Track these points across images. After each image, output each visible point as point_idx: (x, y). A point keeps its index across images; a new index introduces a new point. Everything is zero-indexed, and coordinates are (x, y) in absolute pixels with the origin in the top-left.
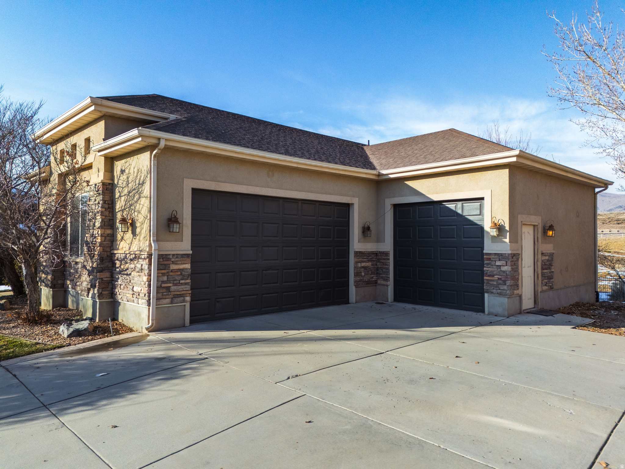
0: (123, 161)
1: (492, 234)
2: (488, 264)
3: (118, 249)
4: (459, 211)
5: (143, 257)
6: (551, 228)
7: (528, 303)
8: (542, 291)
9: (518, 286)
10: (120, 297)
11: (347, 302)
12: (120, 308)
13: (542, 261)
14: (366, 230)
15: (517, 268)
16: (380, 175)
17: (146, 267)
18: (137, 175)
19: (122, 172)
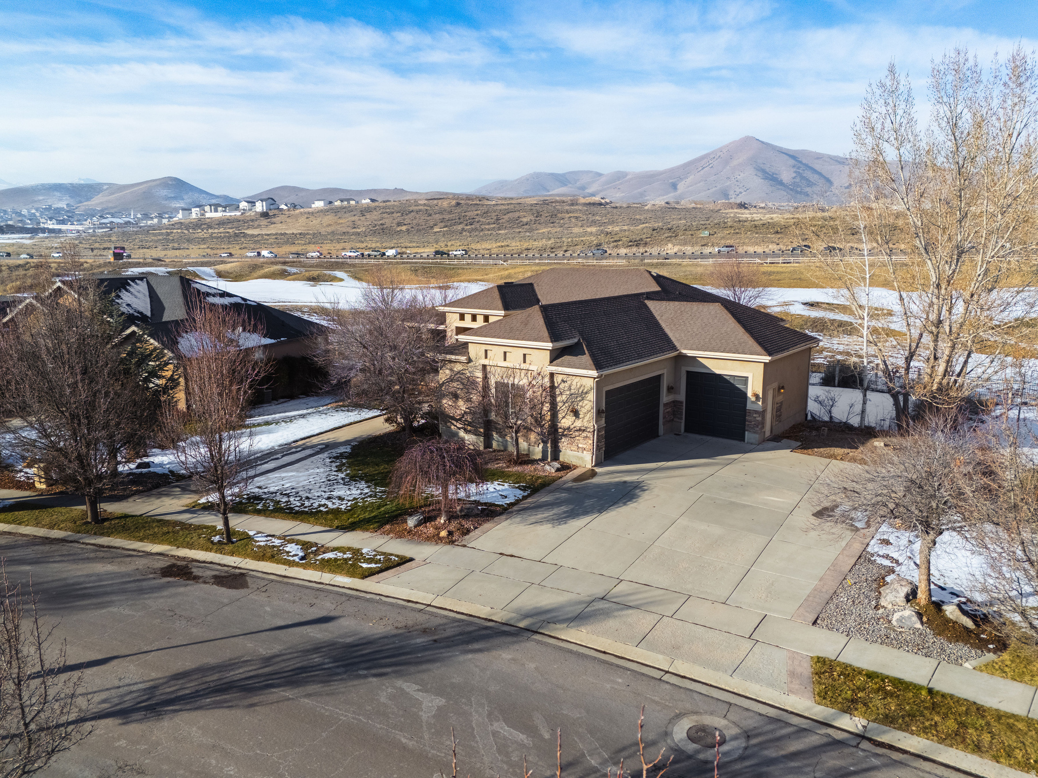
0: (565, 376)
1: (752, 399)
4: (732, 382)
5: (588, 431)
6: (783, 388)
7: (768, 434)
8: (776, 425)
9: (763, 426)
10: (564, 448)
11: (658, 436)
12: (561, 454)
13: (777, 407)
14: (670, 389)
16: (681, 353)
17: (592, 436)
18: (580, 388)
19: (563, 381)
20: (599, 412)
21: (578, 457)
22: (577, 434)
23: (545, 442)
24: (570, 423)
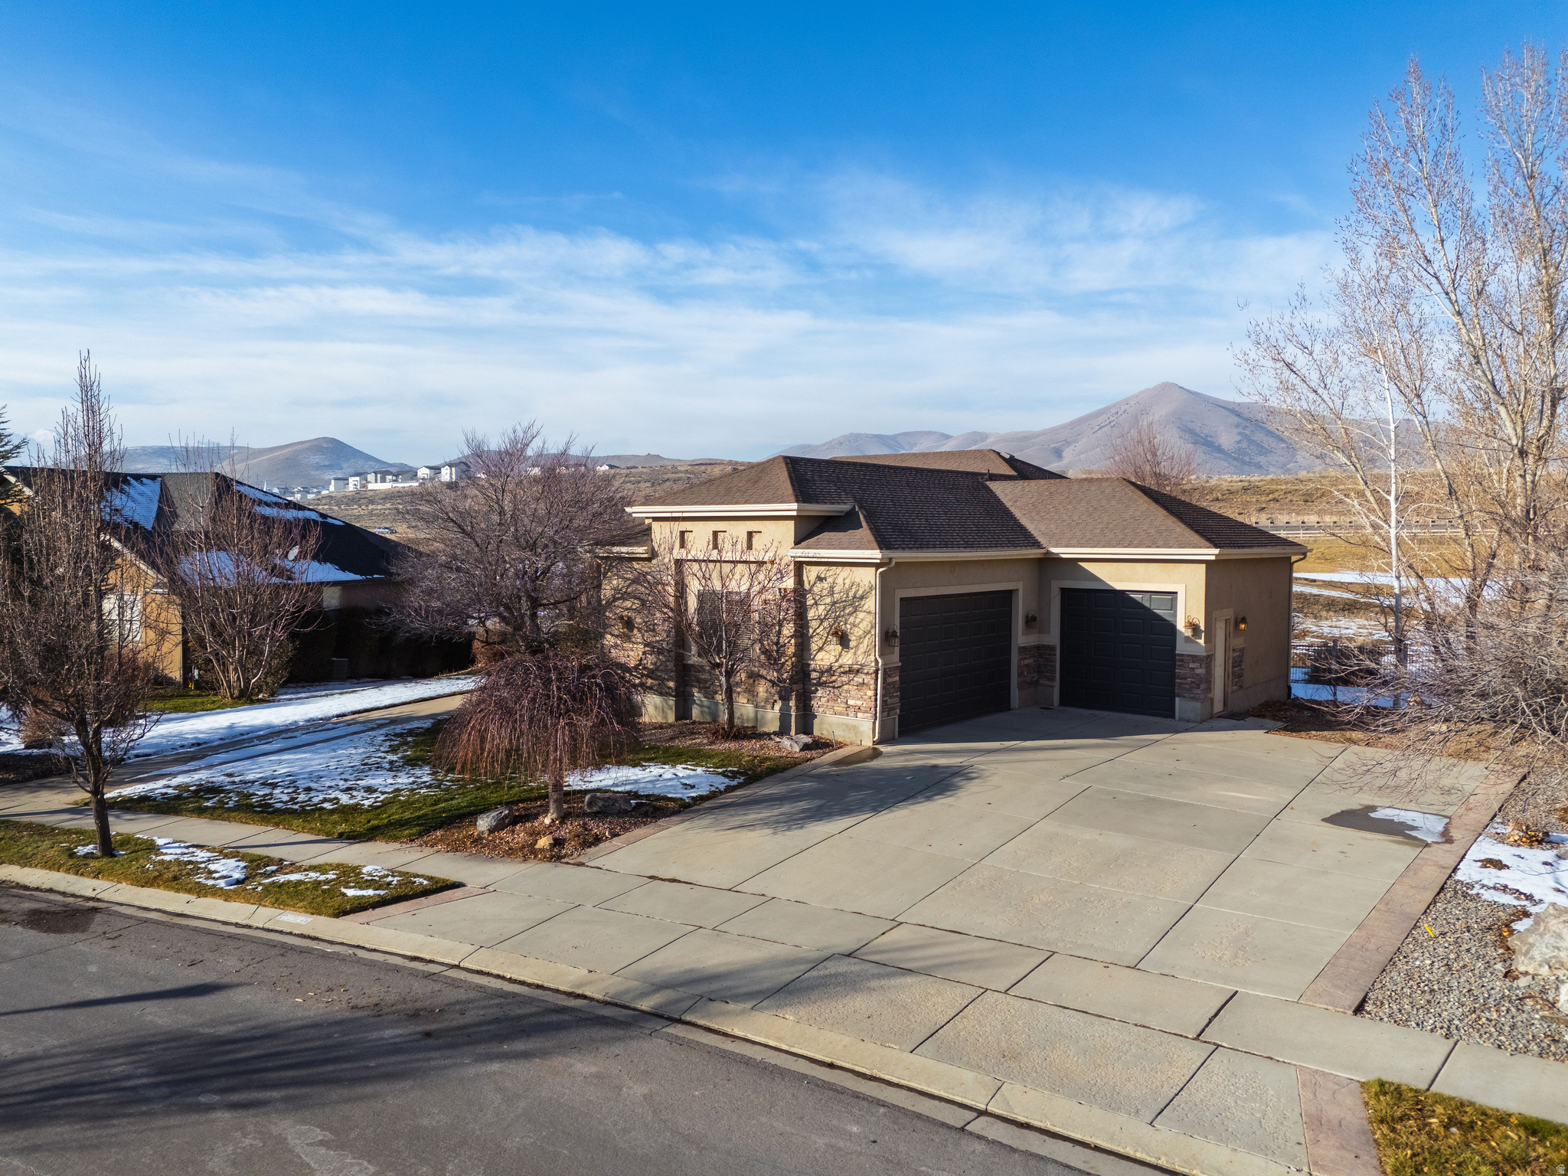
0: (823, 568)
1: (1186, 634)
2: (1180, 666)
3: (813, 659)
4: (1147, 604)
5: (866, 671)
6: (1243, 620)
7: (1218, 707)
8: (1233, 692)
9: (1210, 689)
10: (821, 710)
11: (1009, 709)
12: (816, 721)
13: (1234, 658)
14: (1030, 621)
15: (1210, 670)
16: (1048, 552)
17: (872, 682)
18: (851, 588)
19: (820, 579)
20: (887, 637)
21: (847, 726)
22: (845, 679)
23: (785, 698)
24: (833, 659)
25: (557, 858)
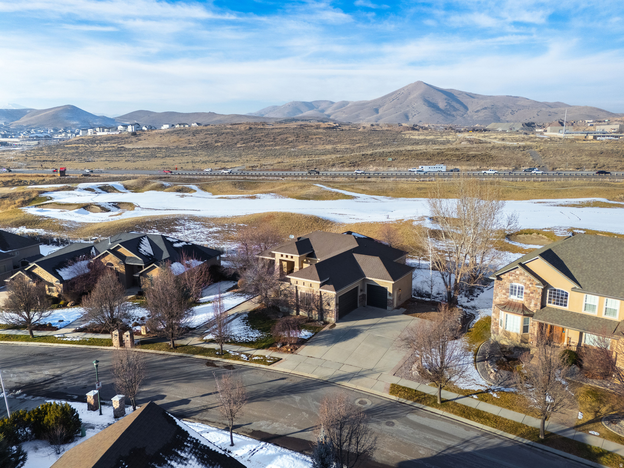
2: (388, 301)
3: (324, 308)
6: (400, 290)
8: (398, 302)
9: (393, 305)
10: (326, 316)
11: (357, 307)
13: (398, 296)
14: (361, 290)
15: (393, 302)
16: (364, 278)
17: (334, 312)
18: (330, 297)
19: (324, 294)
20: (337, 304)
21: (330, 319)
22: (329, 311)
23: (318, 314)
24: (327, 308)
25: (293, 353)
